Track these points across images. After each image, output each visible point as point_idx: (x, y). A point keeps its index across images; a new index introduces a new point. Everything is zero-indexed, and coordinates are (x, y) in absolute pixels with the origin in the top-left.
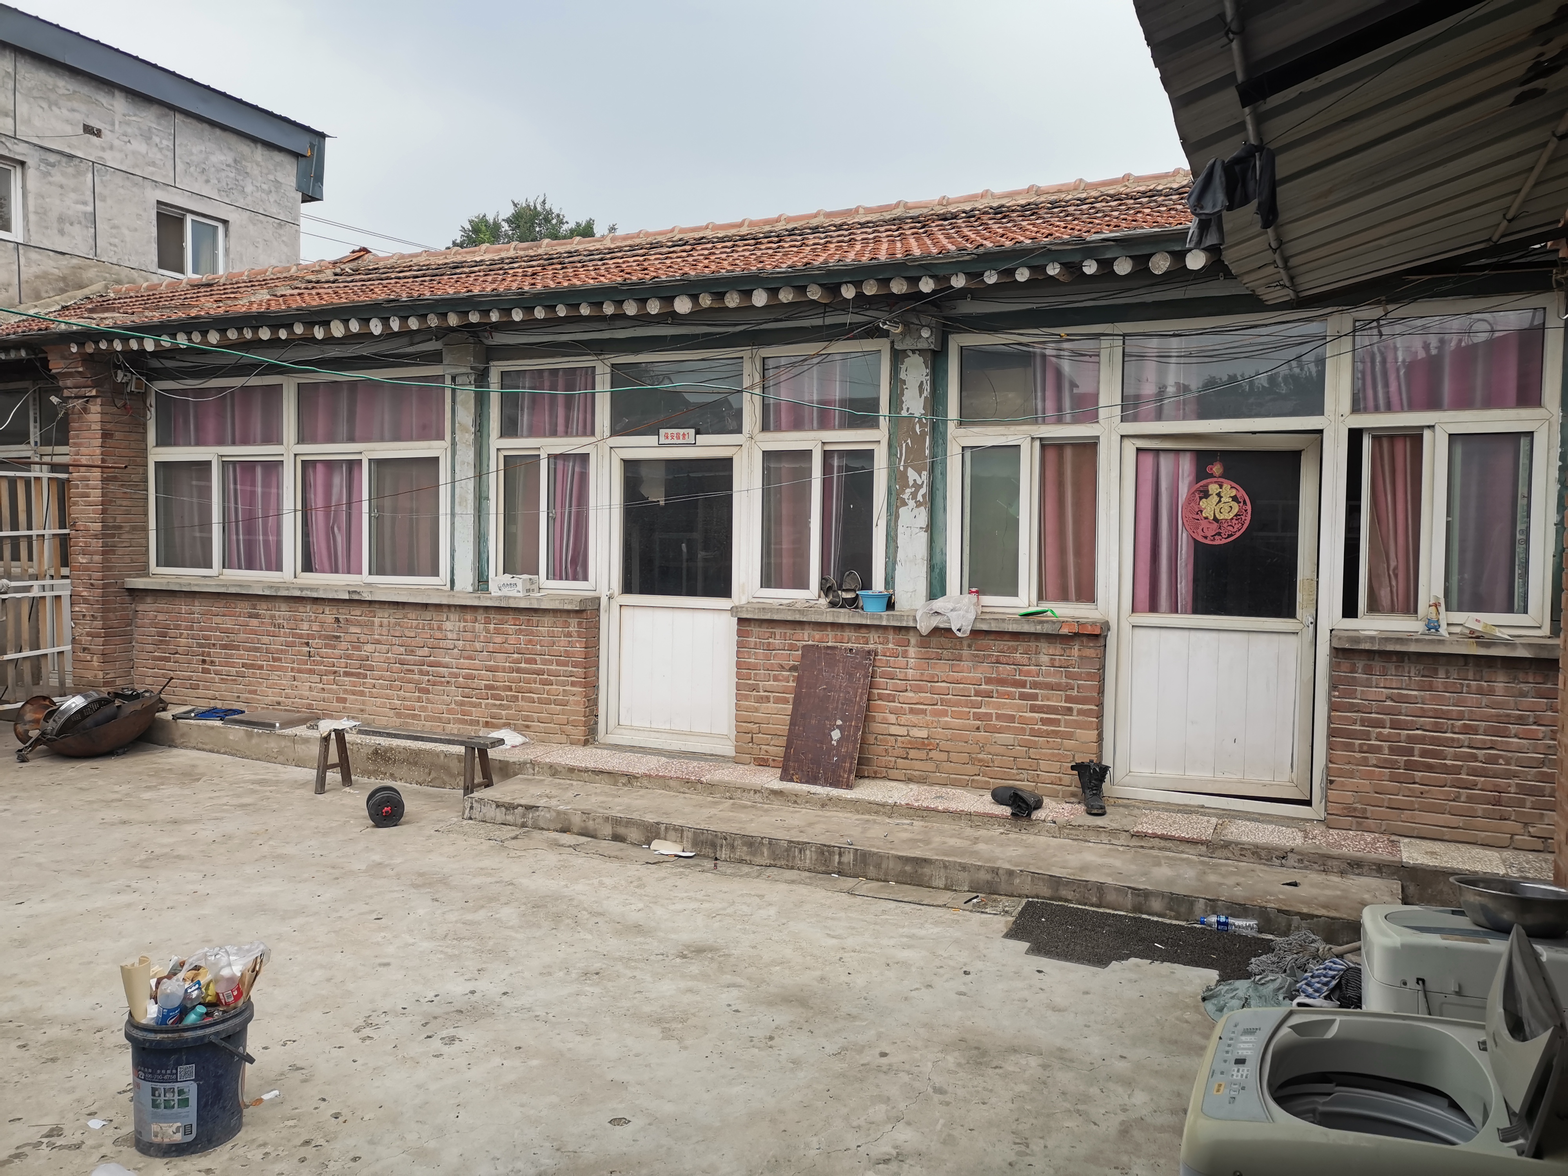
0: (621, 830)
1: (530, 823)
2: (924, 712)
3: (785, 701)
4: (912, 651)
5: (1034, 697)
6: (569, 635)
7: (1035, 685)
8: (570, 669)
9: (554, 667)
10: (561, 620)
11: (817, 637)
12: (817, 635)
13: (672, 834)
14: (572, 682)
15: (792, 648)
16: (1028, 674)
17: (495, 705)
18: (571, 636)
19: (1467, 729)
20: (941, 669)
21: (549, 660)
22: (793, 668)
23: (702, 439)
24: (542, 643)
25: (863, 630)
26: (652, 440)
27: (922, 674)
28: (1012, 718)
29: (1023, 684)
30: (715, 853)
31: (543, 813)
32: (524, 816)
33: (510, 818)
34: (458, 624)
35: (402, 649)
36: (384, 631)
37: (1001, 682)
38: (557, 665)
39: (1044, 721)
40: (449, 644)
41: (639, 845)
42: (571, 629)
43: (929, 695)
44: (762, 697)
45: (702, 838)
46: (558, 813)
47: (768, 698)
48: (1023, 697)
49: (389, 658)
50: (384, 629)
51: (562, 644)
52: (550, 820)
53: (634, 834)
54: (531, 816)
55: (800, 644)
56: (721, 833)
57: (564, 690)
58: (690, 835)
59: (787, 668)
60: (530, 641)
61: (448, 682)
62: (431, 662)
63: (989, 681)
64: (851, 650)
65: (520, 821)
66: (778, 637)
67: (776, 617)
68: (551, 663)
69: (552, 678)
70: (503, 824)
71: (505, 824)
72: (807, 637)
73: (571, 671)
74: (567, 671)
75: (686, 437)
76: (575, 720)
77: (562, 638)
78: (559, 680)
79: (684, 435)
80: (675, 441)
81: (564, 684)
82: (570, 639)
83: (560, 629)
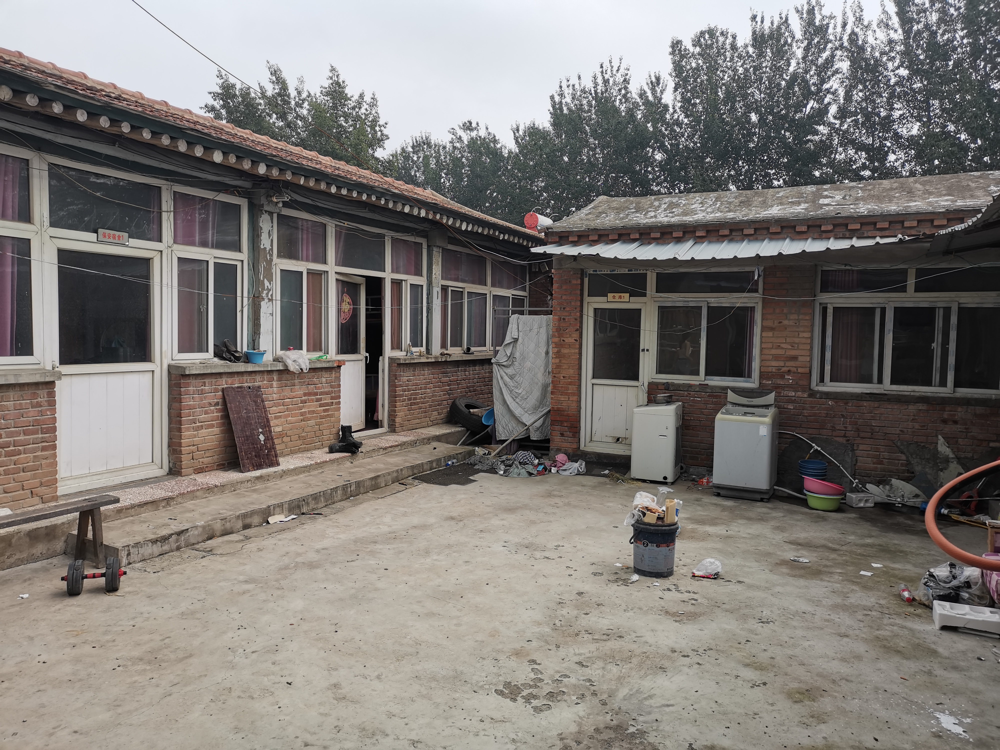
0: (248, 521)
1: (183, 544)
2: (280, 417)
3: (212, 426)
4: (275, 384)
5: (320, 400)
6: (39, 405)
7: (322, 394)
8: (40, 436)
9: (22, 437)
10: (28, 392)
11: (230, 382)
12: (230, 380)
13: (277, 510)
14: (43, 447)
15: (216, 391)
16: (319, 388)
18: (41, 406)
19: (421, 389)
20: (287, 392)
21: (16, 432)
22: (217, 404)
23: (133, 242)
24: (8, 417)
25: (253, 375)
26: (92, 236)
27: (280, 396)
28: (313, 412)
29: (316, 394)
30: (300, 511)
31: (192, 533)
32: (177, 541)
33: (166, 548)
37: (309, 394)
38: (25, 434)
39: (325, 411)
41: (261, 525)
42: (39, 400)
43: (282, 407)
44: (198, 427)
45: (293, 505)
46: (204, 527)
47: (202, 426)
48: (318, 400)
51: (31, 414)
52: (198, 535)
53: (256, 520)
54: (183, 538)
55: (220, 387)
56: (301, 498)
57: (34, 456)
58: (287, 506)
59: (213, 404)
63: (305, 395)
64: (249, 387)
65: (174, 546)
66: (207, 385)
67: (214, 371)
68: (18, 434)
69: (20, 448)
70: (160, 555)
71: (162, 554)
72: (224, 383)
73: (42, 438)
74: (36, 438)
75: (121, 239)
76: (48, 481)
77: (30, 409)
78: (29, 448)
79: (119, 237)
80: (111, 240)
81: (34, 451)
82: (40, 409)
83: (28, 401)
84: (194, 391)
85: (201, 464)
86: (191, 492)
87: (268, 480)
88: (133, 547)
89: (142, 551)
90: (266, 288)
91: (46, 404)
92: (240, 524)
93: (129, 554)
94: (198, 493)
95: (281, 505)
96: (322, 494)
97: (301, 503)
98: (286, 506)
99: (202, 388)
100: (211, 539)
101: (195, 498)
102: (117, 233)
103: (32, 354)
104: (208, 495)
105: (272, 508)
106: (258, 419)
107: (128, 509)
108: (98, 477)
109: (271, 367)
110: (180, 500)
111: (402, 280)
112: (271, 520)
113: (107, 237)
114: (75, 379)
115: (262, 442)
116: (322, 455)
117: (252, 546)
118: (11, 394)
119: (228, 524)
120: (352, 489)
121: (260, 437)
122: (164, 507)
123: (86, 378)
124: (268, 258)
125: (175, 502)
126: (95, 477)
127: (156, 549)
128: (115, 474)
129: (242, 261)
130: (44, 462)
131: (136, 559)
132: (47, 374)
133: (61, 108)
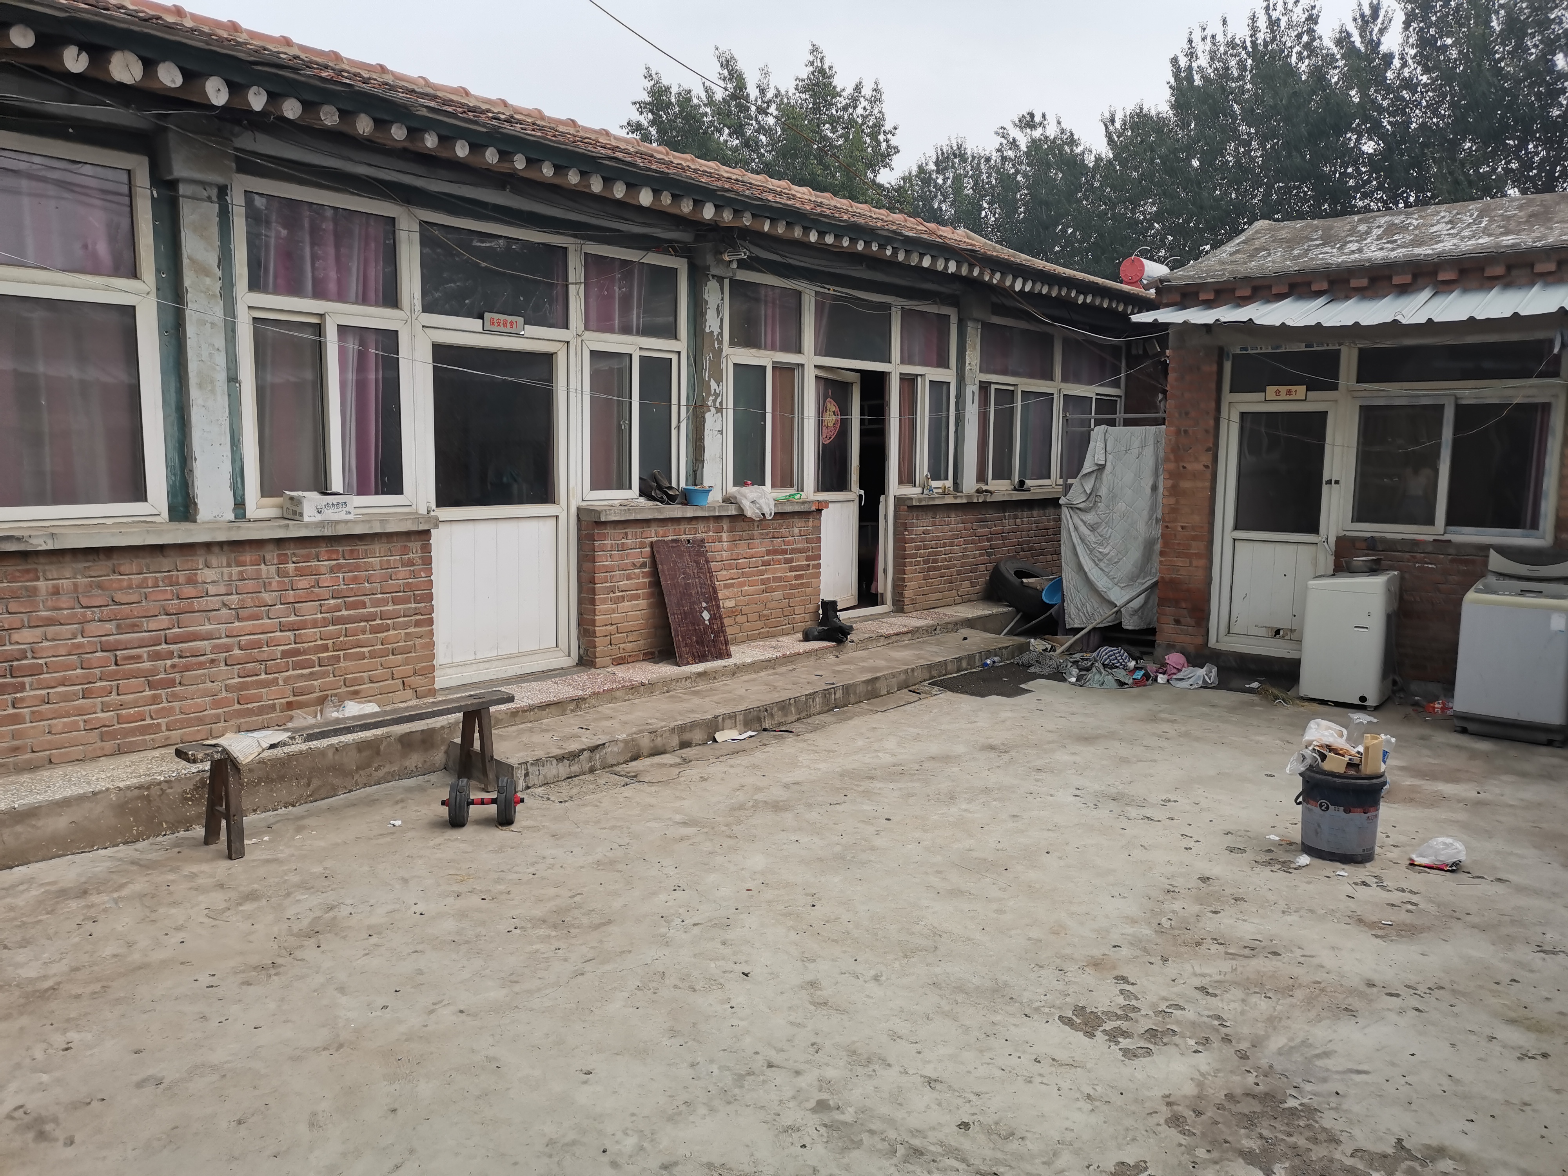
0: (687, 736)
2: (732, 585)
3: (636, 597)
4: (725, 536)
5: (791, 560)
6: (411, 563)
7: (793, 551)
8: (413, 605)
9: (390, 607)
10: (397, 545)
12: (661, 531)
13: (728, 722)
15: (642, 546)
16: (789, 543)
17: (302, 675)
18: (414, 565)
20: (742, 548)
22: (643, 565)
23: (531, 330)
24: (374, 579)
25: (694, 522)
26: (476, 324)
27: (732, 554)
28: (780, 579)
29: (784, 552)
30: (761, 726)
32: (590, 759)
33: (575, 768)
34: (225, 570)
35: (110, 626)
36: (65, 601)
37: (775, 552)
39: (797, 577)
40: (214, 603)
41: (705, 744)
43: (735, 570)
44: (618, 597)
45: (750, 716)
46: (626, 742)
47: (623, 597)
48: (788, 561)
49: (79, 646)
50: (64, 598)
51: (401, 576)
52: (619, 753)
53: (698, 735)
54: (598, 756)
55: (648, 541)
56: (763, 706)
57: (406, 634)
59: (638, 565)
60: (355, 580)
61: (213, 661)
62: (177, 635)
63: (769, 552)
64: (689, 541)
65: (587, 767)
66: (630, 537)
67: (639, 517)
68: (385, 602)
72: (653, 534)
73: (416, 608)
74: (409, 609)
75: (514, 325)
76: (423, 667)
77: (400, 569)
78: (399, 622)
79: (512, 323)
80: (502, 329)
81: (406, 626)
82: (412, 569)
83: (398, 558)
84: (612, 546)
85: (621, 651)
86: (608, 690)
87: (715, 678)
88: (532, 764)
89: (544, 771)
90: (713, 392)
91: (420, 562)
92: (675, 741)
93: (527, 775)
94: (618, 694)
95: (732, 716)
96: (792, 701)
97: (762, 715)
98: (740, 718)
99: (623, 541)
100: (635, 759)
101: (614, 699)
102: (509, 318)
103: (401, 492)
104: (631, 697)
105: (720, 719)
106: (701, 588)
107: (526, 711)
108: (487, 665)
109: (719, 512)
110: (593, 701)
111: (917, 375)
112: (719, 736)
113: (496, 324)
114: (456, 527)
115: (707, 623)
116: (792, 644)
117: (693, 772)
118: (378, 548)
119: (659, 739)
120: (837, 696)
121: (703, 614)
122: (572, 711)
123: (470, 526)
124: (716, 346)
125: (587, 705)
126: (482, 665)
127: (563, 769)
128: (507, 661)
129: (679, 353)
130: (418, 641)
131: (536, 782)
132: (421, 520)
133: (436, 139)
